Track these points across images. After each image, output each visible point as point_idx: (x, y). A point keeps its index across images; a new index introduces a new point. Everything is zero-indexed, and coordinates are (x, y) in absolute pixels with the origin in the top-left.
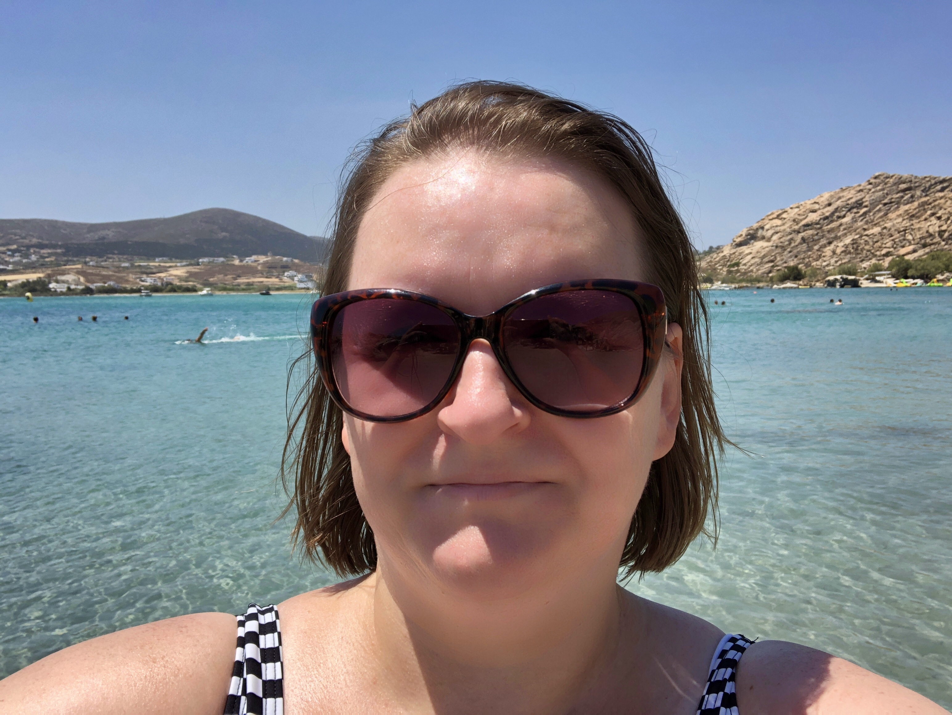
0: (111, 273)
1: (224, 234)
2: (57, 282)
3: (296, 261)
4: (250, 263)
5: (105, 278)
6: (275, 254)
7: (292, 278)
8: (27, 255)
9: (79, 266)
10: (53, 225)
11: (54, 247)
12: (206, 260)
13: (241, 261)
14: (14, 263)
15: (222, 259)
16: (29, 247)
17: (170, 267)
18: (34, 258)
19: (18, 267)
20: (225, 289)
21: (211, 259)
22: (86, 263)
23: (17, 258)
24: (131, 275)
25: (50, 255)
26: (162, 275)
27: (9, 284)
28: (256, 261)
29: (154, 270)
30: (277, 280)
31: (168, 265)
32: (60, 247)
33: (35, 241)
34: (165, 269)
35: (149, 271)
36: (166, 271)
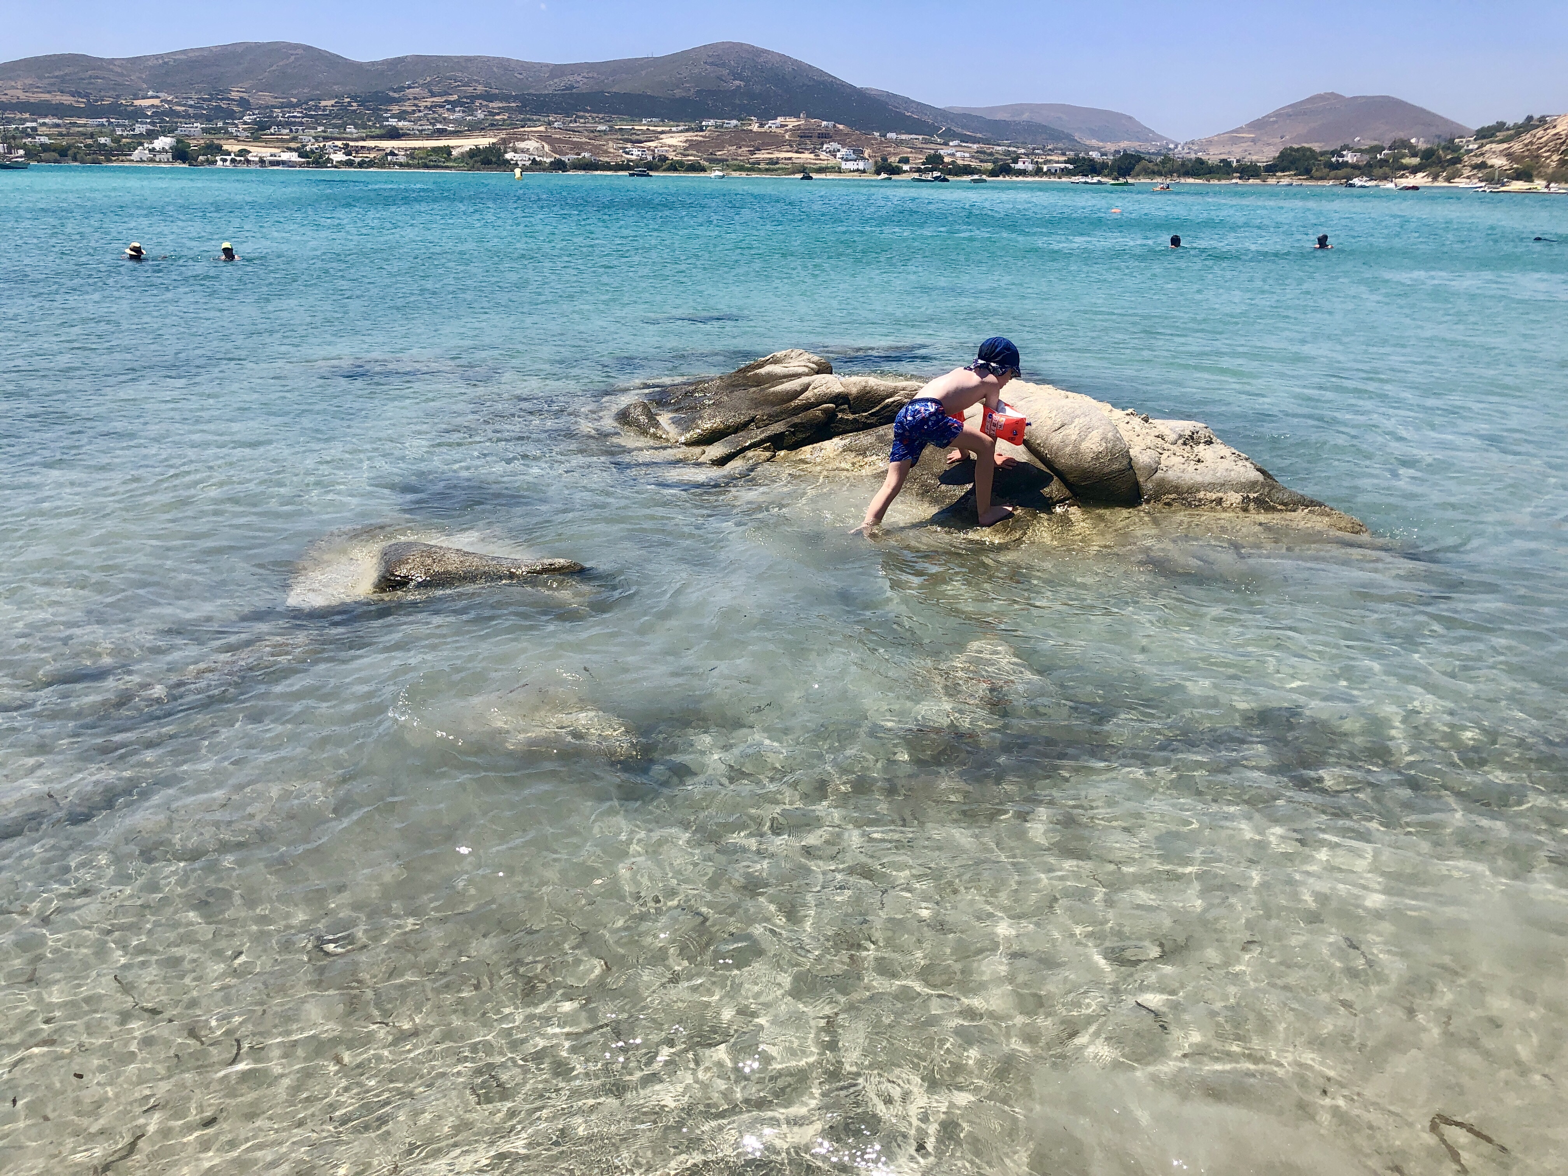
0: (584, 140)
1: (737, 82)
2: (515, 151)
3: (841, 127)
4: (774, 129)
5: (578, 147)
6: (809, 116)
7: (833, 153)
8: (470, 111)
9: (542, 128)
10: (505, 65)
11: (506, 98)
12: (712, 122)
13: (762, 125)
14: (455, 121)
15: (734, 122)
16: (473, 98)
17: (662, 132)
18: (480, 115)
19: (462, 128)
20: (741, 169)
21: (719, 122)
22: (550, 123)
23: (458, 115)
24: (611, 144)
25: (502, 110)
26: (652, 144)
27: (455, 153)
28: (782, 126)
29: (641, 138)
30: (812, 156)
31: (659, 129)
32: (515, 98)
33: (480, 89)
34: (656, 136)
35: (635, 137)
36: (658, 138)
